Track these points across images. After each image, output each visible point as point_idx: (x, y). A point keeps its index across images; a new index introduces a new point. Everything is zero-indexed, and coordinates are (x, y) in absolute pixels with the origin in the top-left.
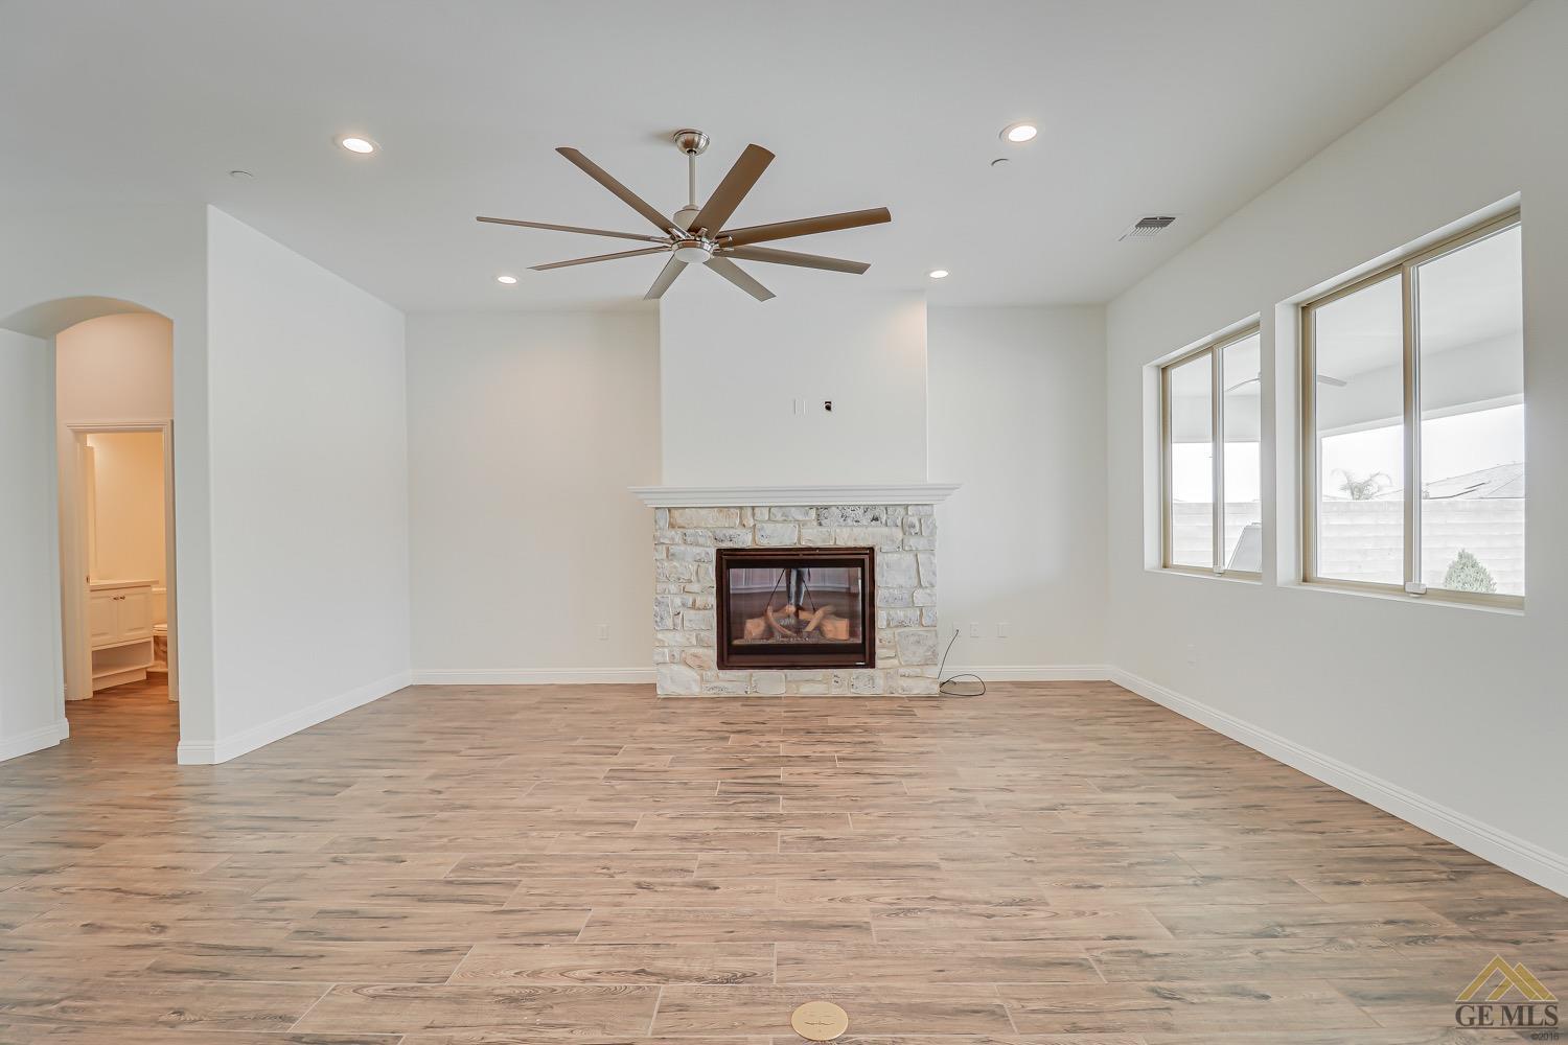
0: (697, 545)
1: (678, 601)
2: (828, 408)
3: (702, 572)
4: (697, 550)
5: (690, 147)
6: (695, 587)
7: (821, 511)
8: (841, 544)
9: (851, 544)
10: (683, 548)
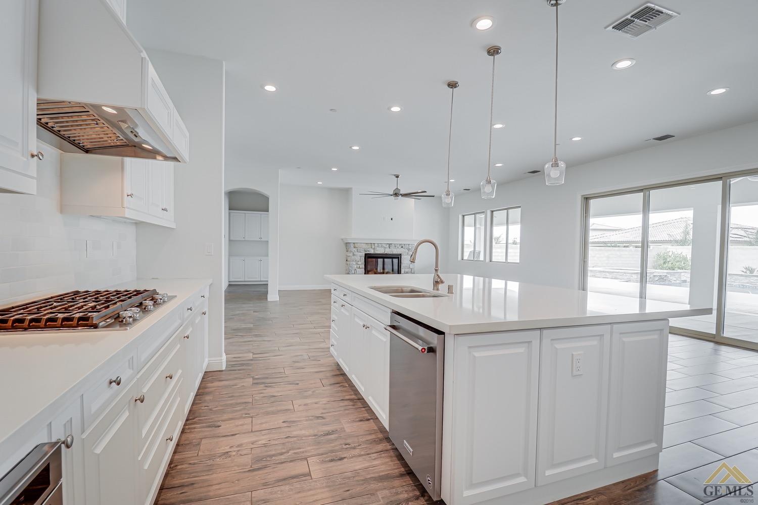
0: (361, 252)
1: (355, 266)
2: (392, 219)
3: (361, 259)
4: (360, 253)
5: (397, 177)
6: (360, 263)
7: (390, 245)
8: (394, 253)
9: (396, 253)
10: (357, 253)
